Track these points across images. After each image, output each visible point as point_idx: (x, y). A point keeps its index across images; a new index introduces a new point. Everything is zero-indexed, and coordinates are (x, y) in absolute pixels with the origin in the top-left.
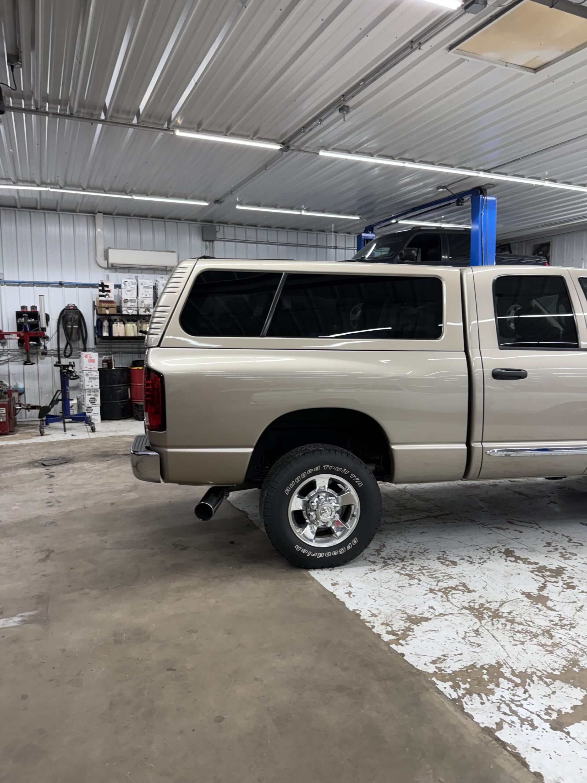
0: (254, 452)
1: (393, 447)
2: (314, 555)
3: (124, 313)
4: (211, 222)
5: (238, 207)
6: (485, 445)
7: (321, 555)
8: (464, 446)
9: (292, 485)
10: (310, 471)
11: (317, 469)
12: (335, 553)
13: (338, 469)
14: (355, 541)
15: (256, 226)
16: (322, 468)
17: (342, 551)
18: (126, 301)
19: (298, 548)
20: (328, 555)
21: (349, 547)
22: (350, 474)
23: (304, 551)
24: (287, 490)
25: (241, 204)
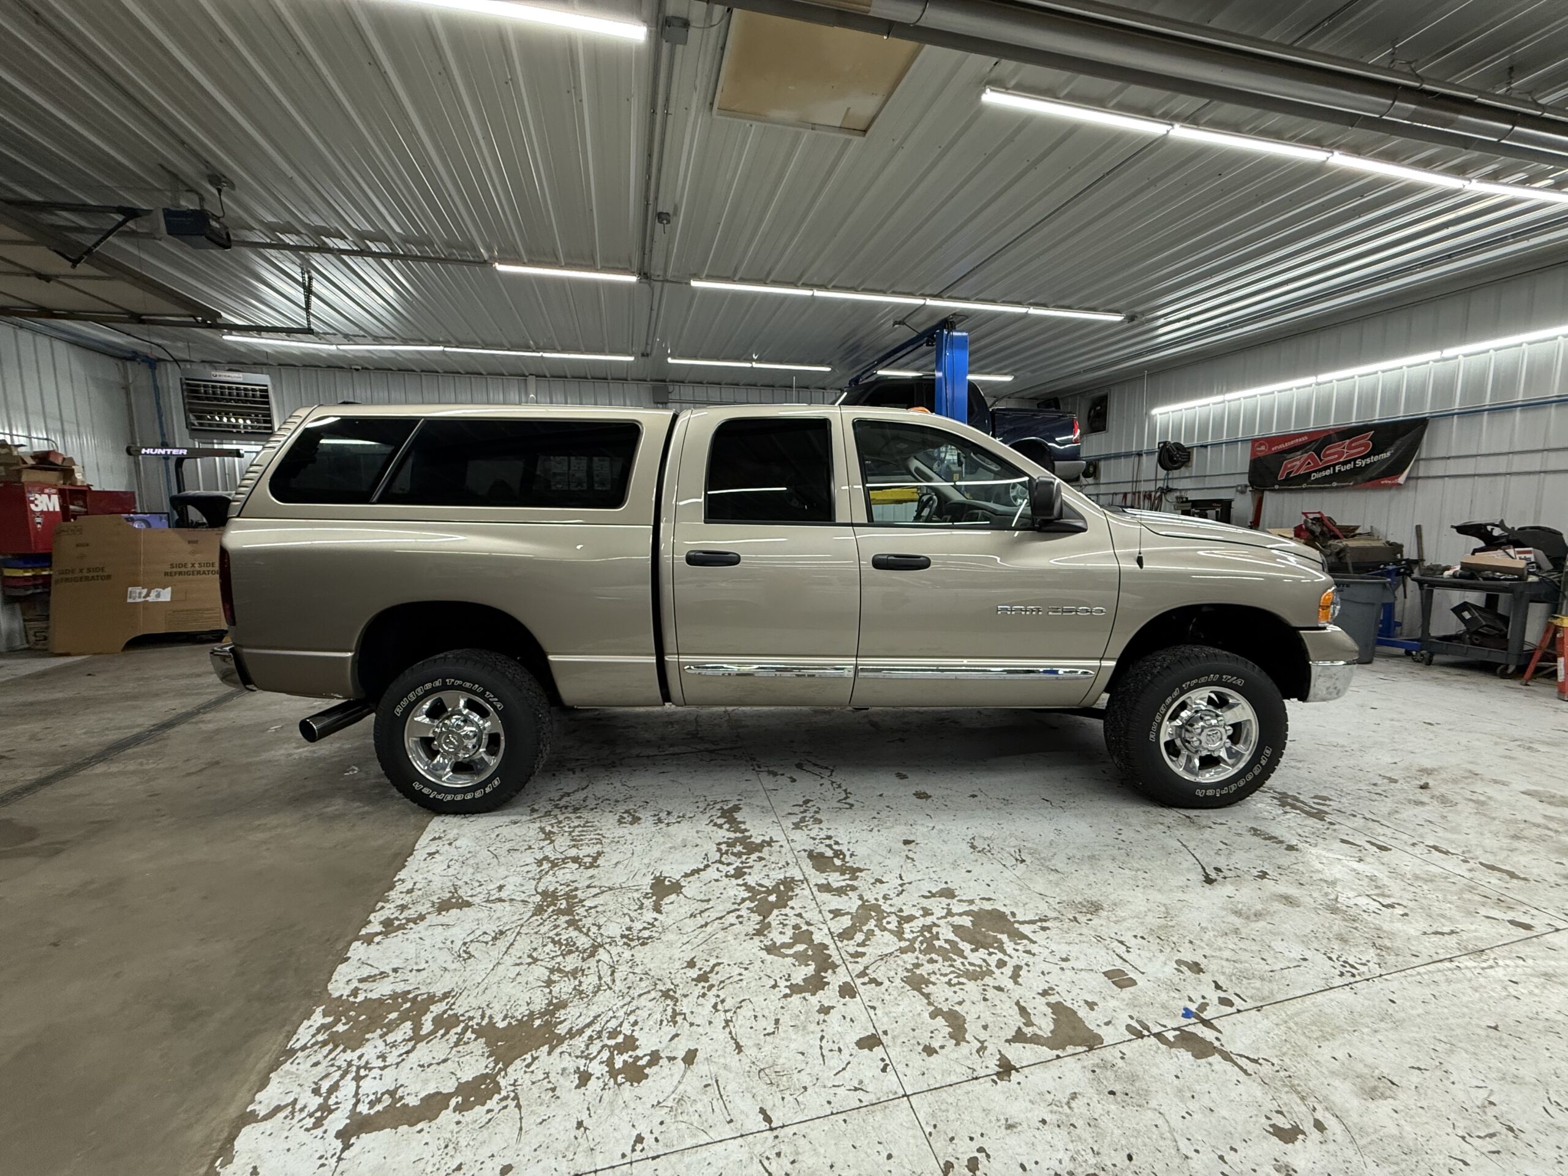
0: (354, 656)
1: (551, 658)
2: (439, 797)
3: (553, 488)
4: (664, 381)
5: (670, 360)
6: (684, 659)
7: (449, 798)
8: (653, 660)
9: (405, 703)
10: (428, 686)
11: (437, 683)
12: (469, 796)
13: (468, 685)
14: (496, 782)
15: (719, 384)
16: (444, 682)
17: (478, 794)
18: (555, 475)
19: (417, 786)
20: (459, 797)
21: (488, 790)
22: (484, 693)
23: (426, 791)
24: (398, 711)
25: (674, 358)
